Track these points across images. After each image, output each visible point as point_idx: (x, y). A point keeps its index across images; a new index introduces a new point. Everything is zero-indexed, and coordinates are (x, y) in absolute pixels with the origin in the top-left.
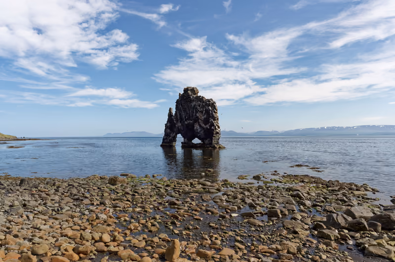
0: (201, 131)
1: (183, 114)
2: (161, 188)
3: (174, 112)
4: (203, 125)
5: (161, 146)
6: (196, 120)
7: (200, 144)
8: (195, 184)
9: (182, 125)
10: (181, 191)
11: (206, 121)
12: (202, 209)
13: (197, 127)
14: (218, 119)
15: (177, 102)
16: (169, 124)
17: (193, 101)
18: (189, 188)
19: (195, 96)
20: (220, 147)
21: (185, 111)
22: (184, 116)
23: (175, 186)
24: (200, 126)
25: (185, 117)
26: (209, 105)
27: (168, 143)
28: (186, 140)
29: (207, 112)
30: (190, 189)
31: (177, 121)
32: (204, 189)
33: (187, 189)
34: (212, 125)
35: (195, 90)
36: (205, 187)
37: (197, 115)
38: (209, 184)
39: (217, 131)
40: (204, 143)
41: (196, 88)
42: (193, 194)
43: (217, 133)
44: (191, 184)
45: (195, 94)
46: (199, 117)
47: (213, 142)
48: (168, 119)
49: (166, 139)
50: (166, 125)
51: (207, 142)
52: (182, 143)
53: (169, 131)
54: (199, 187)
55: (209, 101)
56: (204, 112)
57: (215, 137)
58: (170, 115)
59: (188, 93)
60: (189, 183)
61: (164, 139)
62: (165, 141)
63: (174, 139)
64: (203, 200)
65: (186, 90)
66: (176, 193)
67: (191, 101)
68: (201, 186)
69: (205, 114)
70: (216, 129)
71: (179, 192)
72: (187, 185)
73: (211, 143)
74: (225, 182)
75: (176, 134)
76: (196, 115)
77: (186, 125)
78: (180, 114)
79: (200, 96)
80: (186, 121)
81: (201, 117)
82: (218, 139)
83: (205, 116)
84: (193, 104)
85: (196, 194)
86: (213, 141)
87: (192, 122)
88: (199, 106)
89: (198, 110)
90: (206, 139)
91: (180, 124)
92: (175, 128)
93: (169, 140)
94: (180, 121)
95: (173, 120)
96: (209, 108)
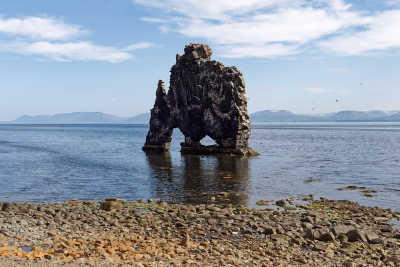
0: (215, 124)
1: (184, 92)
2: (164, 213)
3: (166, 87)
4: (220, 114)
5: (144, 149)
6: (208, 104)
7: (213, 146)
8: (202, 210)
9: (183, 112)
10: (186, 216)
11: (225, 107)
12: (207, 229)
13: (208, 116)
14: (246, 103)
15: (173, 70)
16: (157, 111)
17: (202, 69)
18: (195, 213)
19: (205, 61)
20: (249, 154)
21: (187, 86)
22: (185, 96)
23: (179, 211)
24: (214, 115)
25: (188, 98)
26: (230, 78)
27: (157, 144)
28: (189, 138)
29: (227, 90)
30: (196, 215)
31: (173, 104)
32: (212, 214)
33: (193, 215)
34: (236, 113)
35: (205, 49)
36: (213, 212)
37: (209, 95)
38: (218, 209)
39: (245, 124)
40: (221, 147)
41: (207, 46)
42: (199, 219)
43: (245, 128)
44: (198, 210)
45: (205, 57)
46: (213, 99)
47: (238, 144)
48: (157, 101)
49: (153, 136)
50: (152, 111)
51: (226, 143)
52: (182, 144)
53: (157, 122)
54: (206, 213)
55: (230, 71)
56: (221, 90)
57: (240, 134)
58: (160, 92)
59: (193, 56)
60: (194, 209)
61: (148, 137)
62: (151, 140)
63: (167, 137)
64: (209, 224)
65: (189, 50)
66: (181, 218)
67: (198, 70)
68: (208, 211)
69: (223, 94)
70: (242, 120)
71: (184, 217)
72: (192, 211)
73: (234, 147)
74: (238, 208)
75: (171, 129)
76: (206, 95)
77: (190, 112)
78: (178, 93)
79: (214, 62)
80: (189, 104)
81: (217, 99)
82: (247, 139)
83: (224, 98)
84: (202, 75)
85: (203, 219)
86: (238, 142)
87: (199, 107)
88: (213, 79)
89: (211, 87)
90: (225, 139)
91: (179, 111)
92: (170, 117)
93: (158, 138)
94: (178, 105)
95: (166, 103)
96: (229, 84)
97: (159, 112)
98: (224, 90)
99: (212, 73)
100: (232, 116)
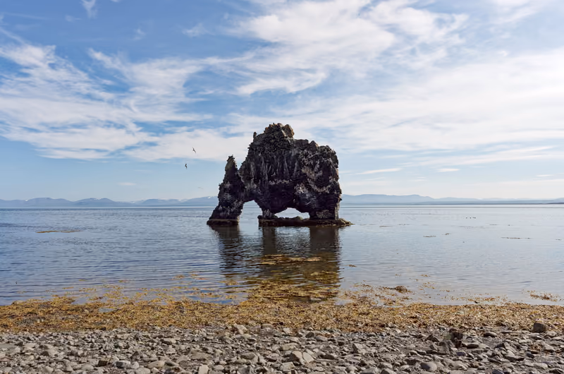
0: (311, 197)
1: (264, 167)
4: (316, 188)
5: (209, 223)
6: (303, 179)
9: (261, 187)
11: (321, 182)
15: (252, 147)
16: (228, 185)
17: (292, 146)
21: (270, 162)
22: (266, 172)
24: (310, 189)
25: (270, 174)
26: (328, 156)
27: (228, 218)
28: (268, 211)
29: (325, 166)
31: (248, 179)
34: (336, 187)
37: (303, 171)
40: (315, 218)
45: (291, 136)
46: (307, 174)
47: (336, 215)
48: (226, 176)
49: (223, 210)
50: (221, 186)
51: (321, 215)
52: (259, 217)
53: (229, 196)
56: (317, 166)
58: (230, 168)
59: (281, 134)
61: (216, 211)
62: (222, 214)
63: (239, 211)
67: (289, 147)
69: (319, 170)
73: (333, 218)
75: (243, 203)
76: (299, 171)
77: (273, 186)
78: (257, 169)
80: (270, 180)
81: (312, 174)
83: (321, 173)
84: (293, 152)
86: (336, 213)
87: (287, 182)
88: (306, 156)
89: (304, 164)
90: (320, 211)
91: (255, 186)
92: (243, 191)
93: (231, 212)
94: (255, 179)
95: (240, 178)
96: (328, 161)
97: (230, 187)
98: (321, 167)
99: (305, 150)
100: (332, 190)
